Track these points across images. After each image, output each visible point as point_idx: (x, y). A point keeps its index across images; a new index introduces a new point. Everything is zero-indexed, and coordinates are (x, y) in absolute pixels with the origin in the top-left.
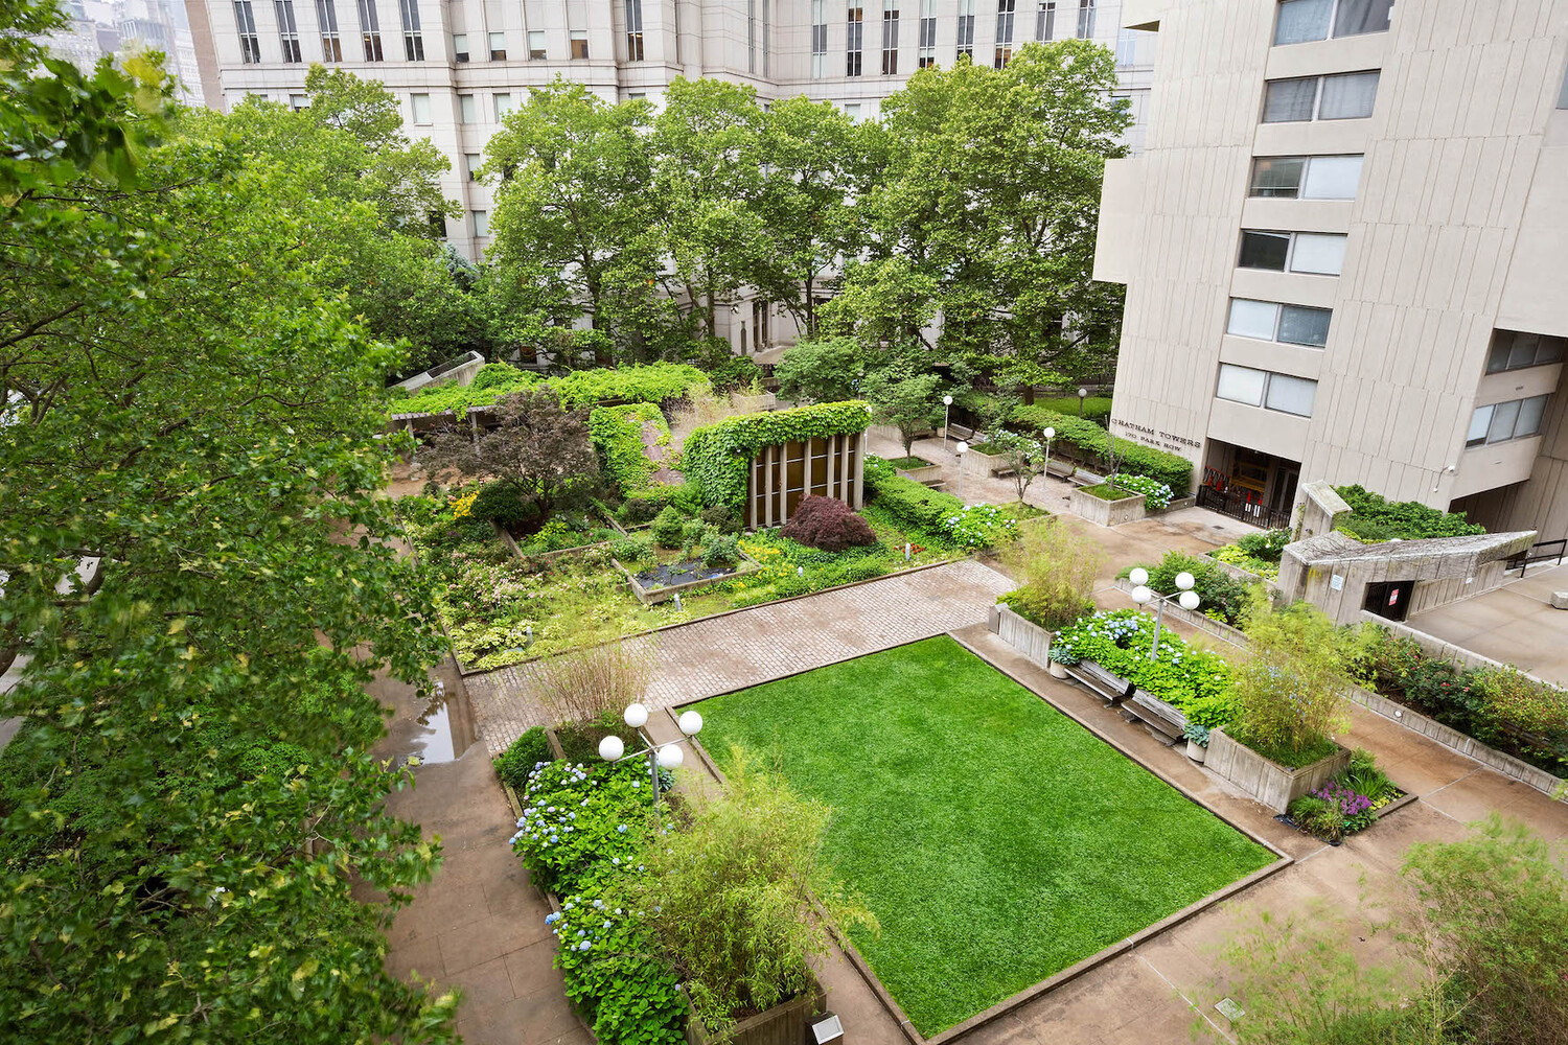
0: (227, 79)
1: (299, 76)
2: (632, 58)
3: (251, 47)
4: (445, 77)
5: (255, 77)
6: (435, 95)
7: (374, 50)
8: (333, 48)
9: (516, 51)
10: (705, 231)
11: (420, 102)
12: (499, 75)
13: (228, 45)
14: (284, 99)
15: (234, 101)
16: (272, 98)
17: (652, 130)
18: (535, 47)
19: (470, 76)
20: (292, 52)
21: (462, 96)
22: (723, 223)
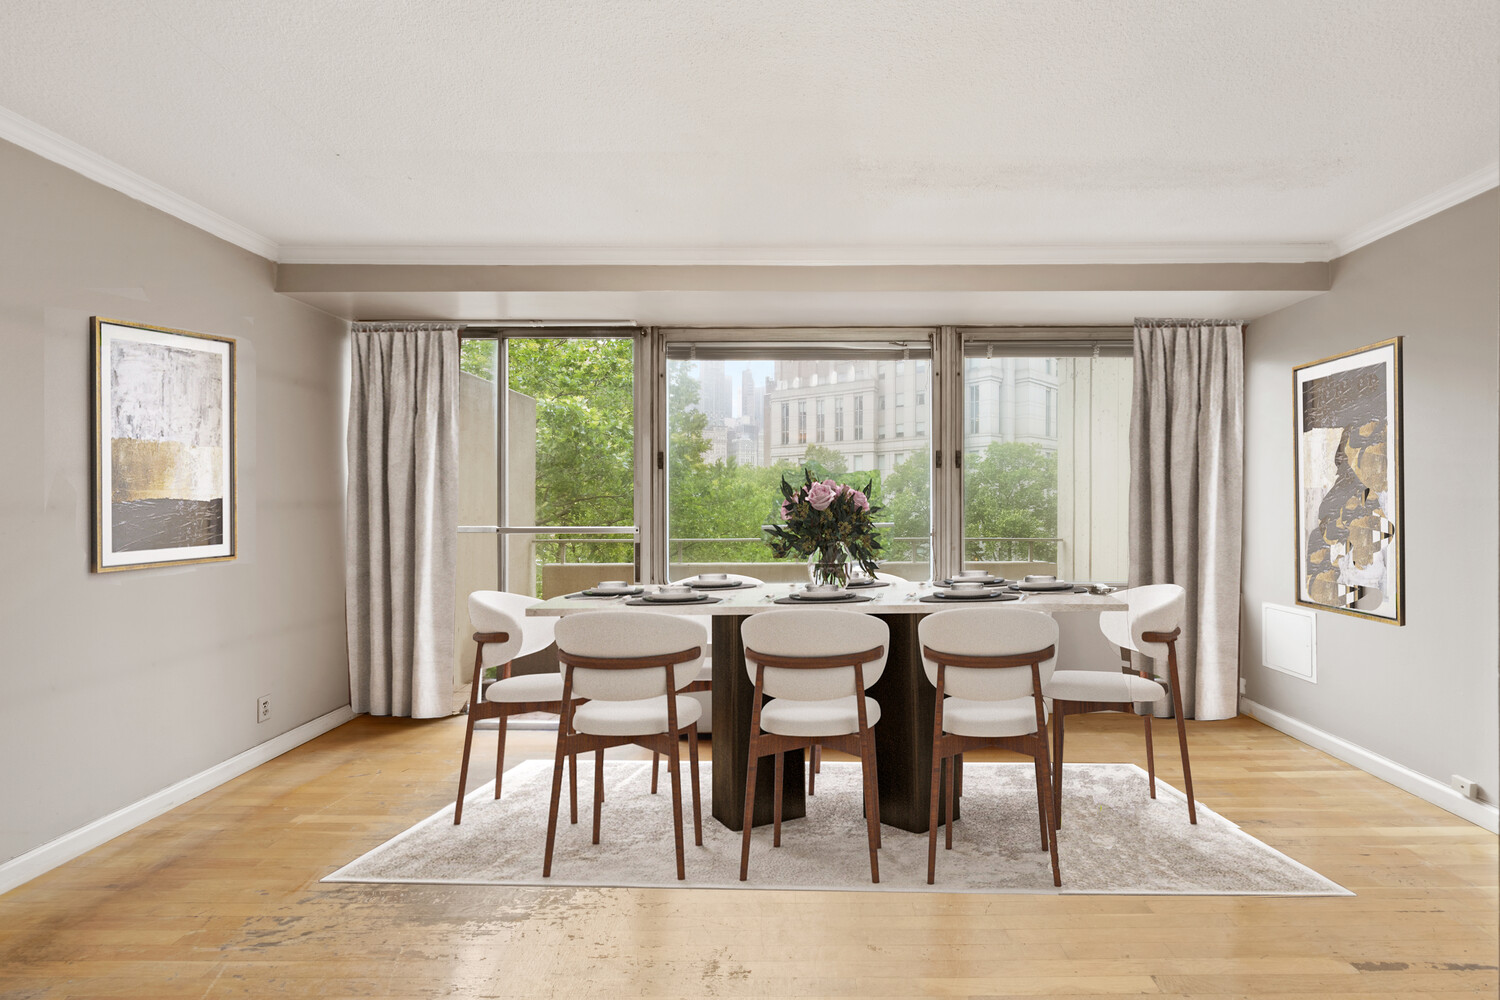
0: (774, 452)
1: (803, 450)
2: (972, 432)
3: (785, 439)
4: (871, 447)
5: (786, 451)
6: (865, 456)
7: (839, 436)
8: (820, 437)
9: (908, 431)
10: (1003, 528)
11: (858, 460)
12: (900, 445)
13: (776, 438)
14: (796, 461)
15: (774, 462)
16: (791, 460)
17: (977, 471)
18: (919, 430)
19: (886, 446)
20: (802, 440)
21: (879, 456)
22: (1014, 523)
